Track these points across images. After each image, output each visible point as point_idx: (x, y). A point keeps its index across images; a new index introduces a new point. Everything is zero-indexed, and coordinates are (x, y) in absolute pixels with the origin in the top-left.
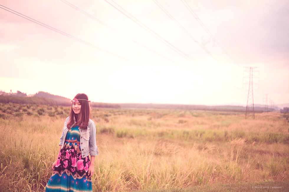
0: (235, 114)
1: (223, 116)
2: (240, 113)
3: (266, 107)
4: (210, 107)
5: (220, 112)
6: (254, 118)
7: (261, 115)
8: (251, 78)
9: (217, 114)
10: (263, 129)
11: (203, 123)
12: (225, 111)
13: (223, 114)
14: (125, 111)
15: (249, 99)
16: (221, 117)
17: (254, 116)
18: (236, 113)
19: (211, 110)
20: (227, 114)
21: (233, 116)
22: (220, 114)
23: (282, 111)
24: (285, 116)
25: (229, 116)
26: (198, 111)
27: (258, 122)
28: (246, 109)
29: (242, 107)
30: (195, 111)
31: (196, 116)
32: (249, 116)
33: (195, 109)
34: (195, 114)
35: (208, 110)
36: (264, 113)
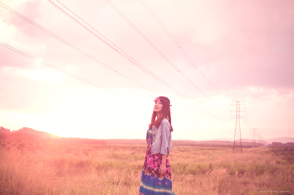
0: (223, 150)
1: (210, 152)
2: (228, 148)
3: (254, 142)
4: (197, 142)
5: (207, 148)
6: (242, 152)
7: (249, 149)
8: (238, 111)
9: (204, 150)
10: (250, 162)
11: (188, 158)
12: (212, 146)
13: (210, 149)
14: (110, 147)
15: (236, 133)
16: (208, 152)
17: (242, 150)
18: (224, 148)
19: (198, 145)
20: (215, 149)
21: (221, 151)
22: (208, 149)
23: (270, 146)
24: (273, 151)
25: (217, 151)
26: (185, 147)
27: (245, 155)
28: (233, 144)
29: (230, 142)
30: (182, 146)
31: (182, 151)
32: (237, 151)
33: (182, 145)
34: (182, 149)
35: (195, 145)
36: (252, 148)
